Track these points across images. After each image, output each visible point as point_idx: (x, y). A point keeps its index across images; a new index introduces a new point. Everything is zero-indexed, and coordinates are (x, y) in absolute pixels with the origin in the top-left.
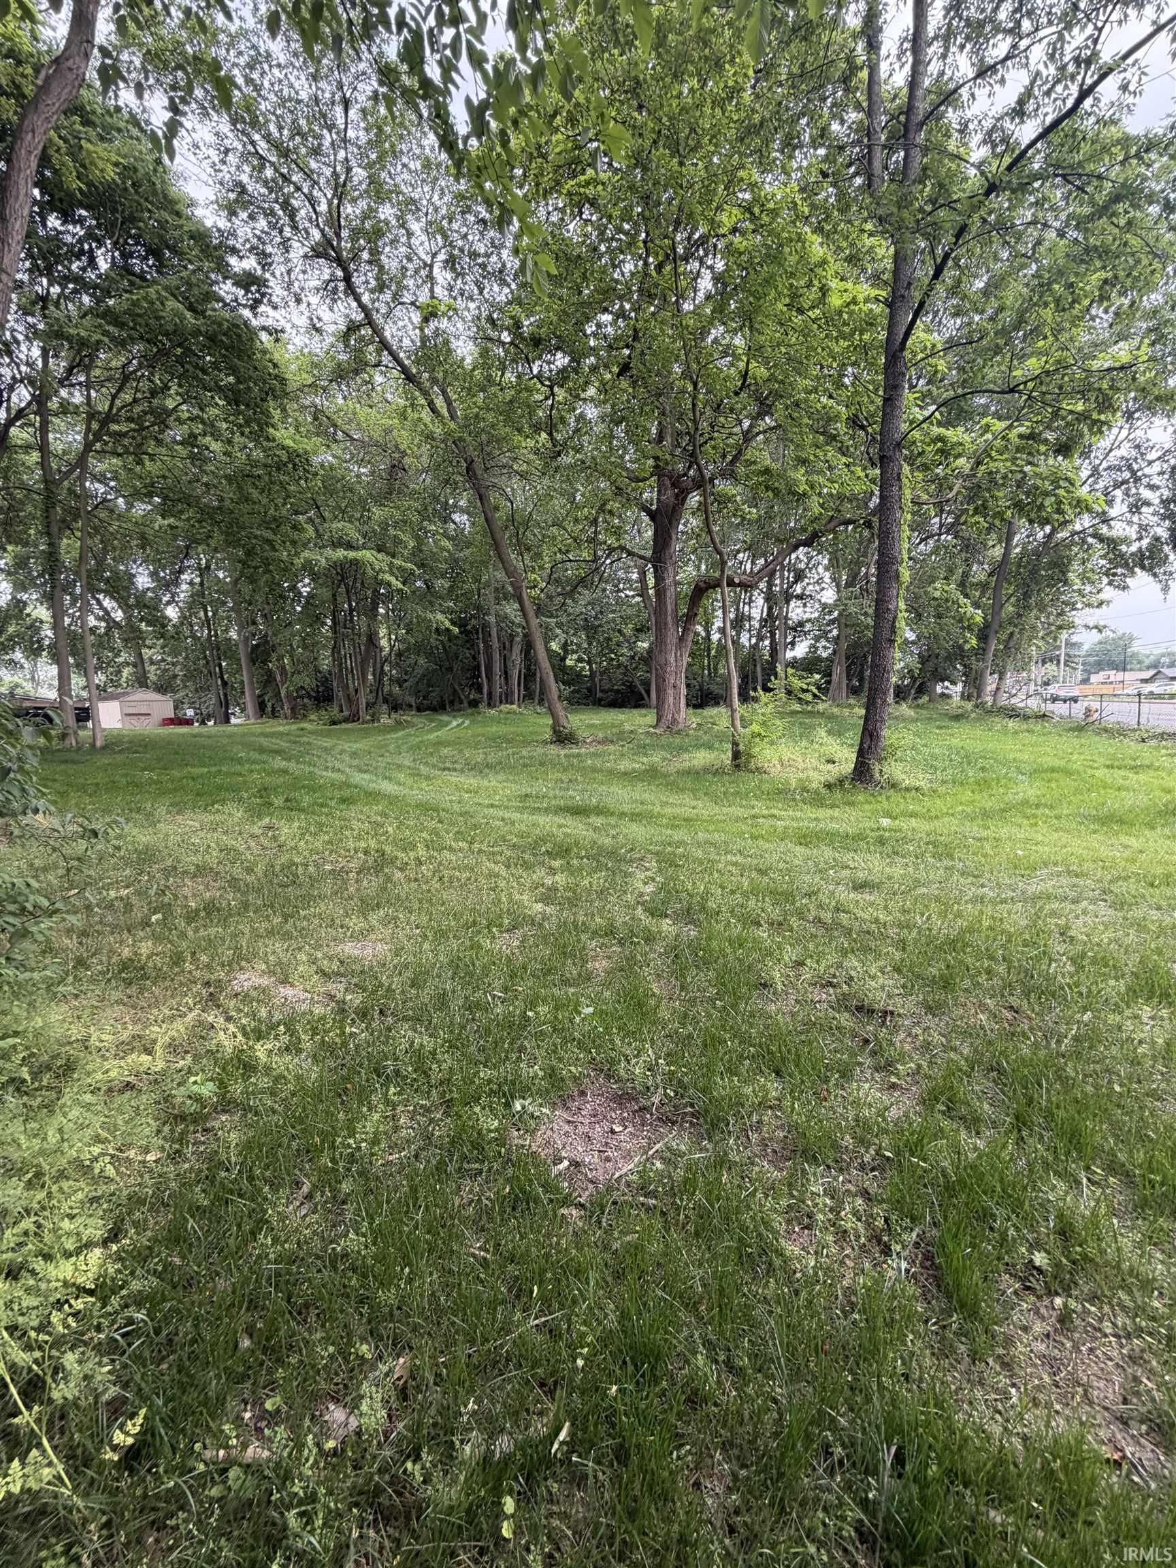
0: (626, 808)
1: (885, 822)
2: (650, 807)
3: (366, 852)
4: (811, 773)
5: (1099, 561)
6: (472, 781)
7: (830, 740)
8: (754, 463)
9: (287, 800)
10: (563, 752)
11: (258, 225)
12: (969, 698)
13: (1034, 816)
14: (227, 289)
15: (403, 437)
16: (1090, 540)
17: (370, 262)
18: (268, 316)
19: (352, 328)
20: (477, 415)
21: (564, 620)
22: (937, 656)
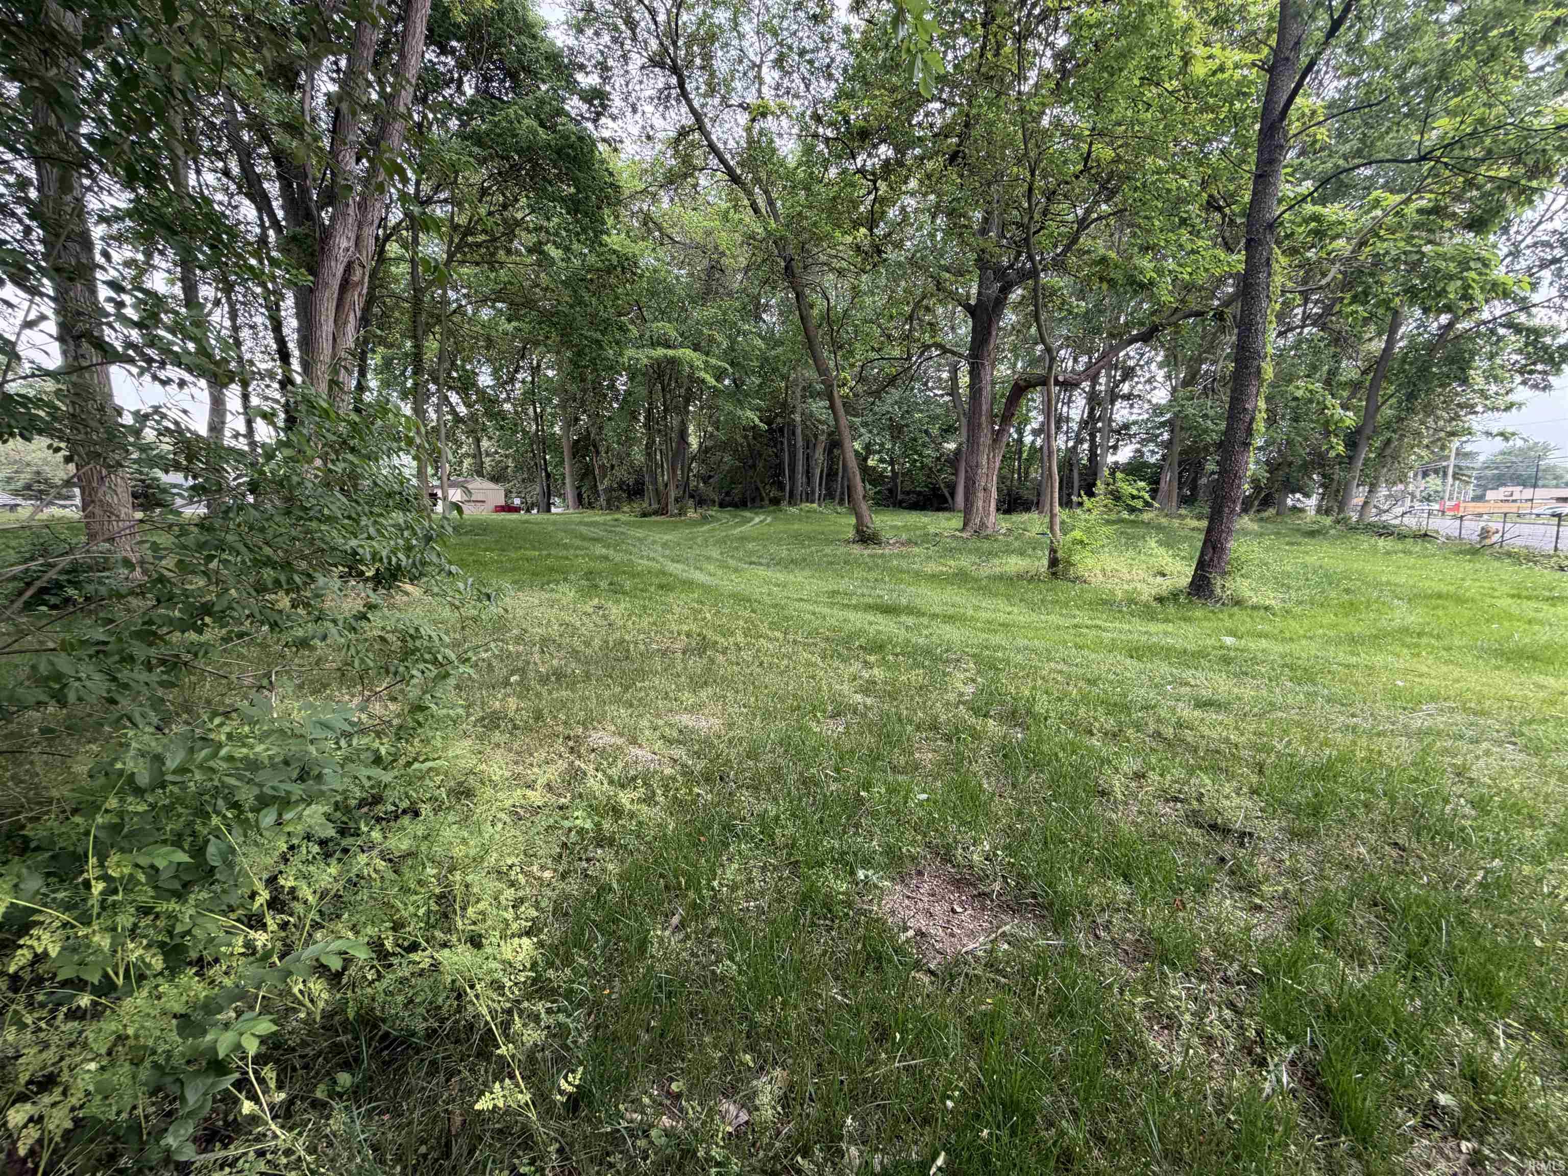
0: (937, 610)
1: (1229, 641)
2: (962, 611)
3: (688, 635)
4: (1139, 585)
5: (1511, 355)
6: (781, 577)
7: (1162, 551)
8: (1088, 252)
9: (611, 584)
10: (866, 552)
11: (602, 41)
12: (1327, 512)
13: (1417, 645)
14: (574, 105)
15: (723, 239)
16: (1501, 331)
17: (702, 68)
18: (608, 128)
19: (683, 133)
20: (800, 214)
21: (870, 419)
22: (1290, 464)
